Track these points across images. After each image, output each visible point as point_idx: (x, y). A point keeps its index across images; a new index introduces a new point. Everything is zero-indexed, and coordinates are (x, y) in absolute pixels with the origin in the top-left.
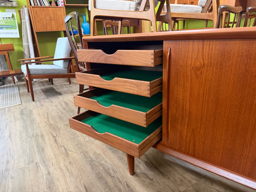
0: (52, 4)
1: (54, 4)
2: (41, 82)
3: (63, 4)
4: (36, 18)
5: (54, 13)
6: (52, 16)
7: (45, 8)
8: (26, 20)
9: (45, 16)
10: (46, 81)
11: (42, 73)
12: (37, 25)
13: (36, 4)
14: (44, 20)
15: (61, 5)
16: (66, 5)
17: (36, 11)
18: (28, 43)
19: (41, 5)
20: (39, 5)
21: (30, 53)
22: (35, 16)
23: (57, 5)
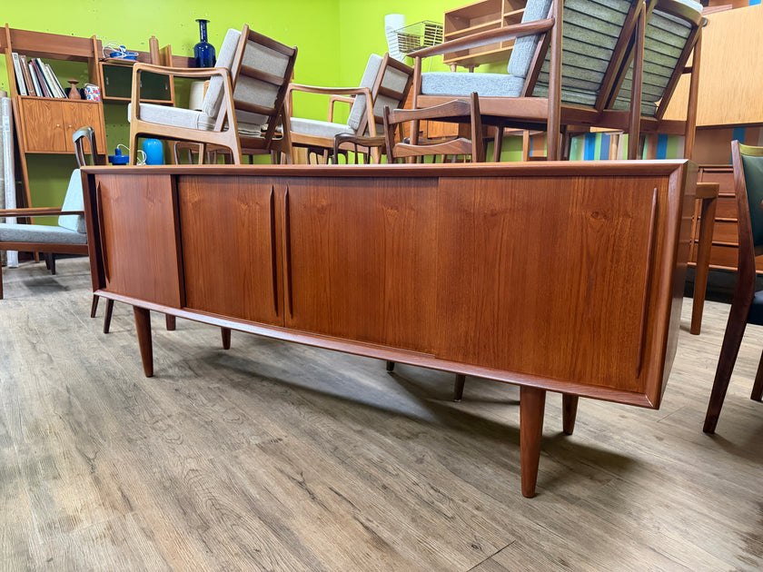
0: (72, 95)
1: (75, 94)
2: (27, 269)
3: (97, 96)
4: (28, 124)
5: (75, 114)
6: (69, 121)
7: (52, 103)
8: (4, 124)
9: (52, 119)
10: (40, 268)
11: (25, 238)
12: (29, 138)
13: (31, 91)
14: (49, 128)
15: (92, 98)
16: (105, 97)
17: (31, 106)
18: (3, 177)
19: (44, 95)
20: (39, 95)
21: (4, 201)
22: (26, 118)
23: (83, 96)
